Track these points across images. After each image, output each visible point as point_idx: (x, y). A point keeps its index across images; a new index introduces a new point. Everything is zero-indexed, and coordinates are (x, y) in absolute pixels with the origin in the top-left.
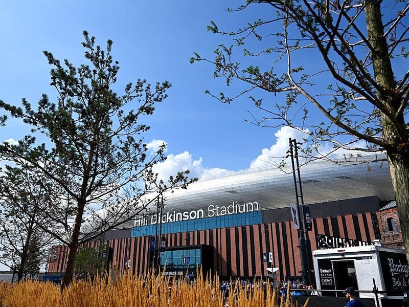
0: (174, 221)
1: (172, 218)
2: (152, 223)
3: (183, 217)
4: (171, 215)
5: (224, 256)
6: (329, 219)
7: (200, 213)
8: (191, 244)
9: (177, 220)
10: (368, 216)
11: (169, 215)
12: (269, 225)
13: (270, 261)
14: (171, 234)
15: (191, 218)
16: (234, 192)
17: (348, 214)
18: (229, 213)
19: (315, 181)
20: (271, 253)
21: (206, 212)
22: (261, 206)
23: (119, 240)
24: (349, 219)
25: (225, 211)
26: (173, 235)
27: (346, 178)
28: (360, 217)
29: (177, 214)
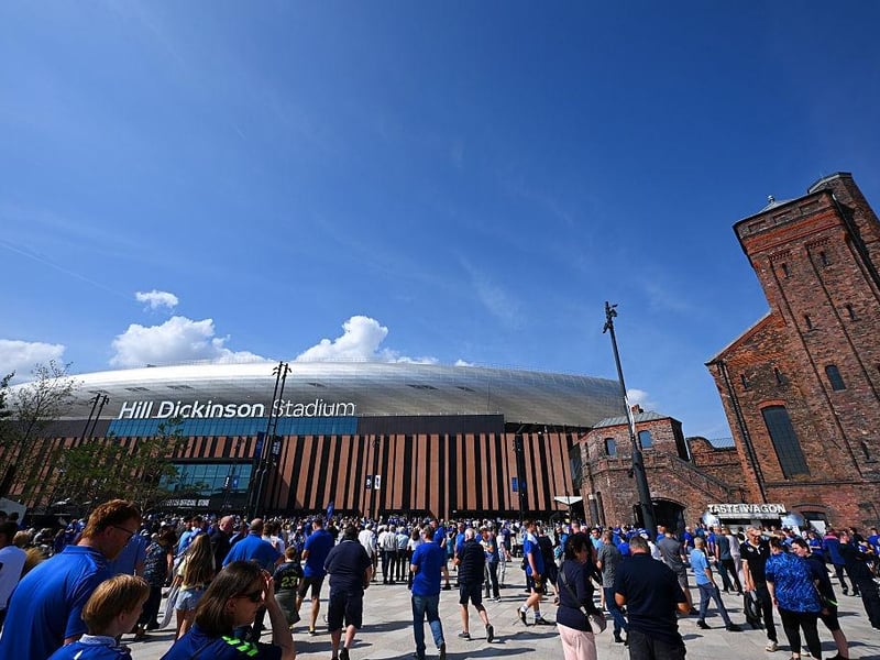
0: (206, 416)
1: (203, 411)
2: (159, 416)
3: (225, 412)
4: (202, 407)
5: (288, 478)
6: (447, 437)
7: (258, 409)
8: (232, 455)
9: (212, 416)
10: (492, 437)
11: (198, 406)
12: (367, 437)
13: (376, 487)
14: (196, 438)
15: (240, 415)
16: (319, 385)
17: (470, 432)
18: (307, 414)
19: (431, 388)
20: (379, 477)
21: (269, 410)
22: (357, 411)
23: (76, 438)
24: (470, 438)
25: (303, 410)
26: (200, 440)
27: (467, 389)
28: (483, 437)
29: (214, 407)
